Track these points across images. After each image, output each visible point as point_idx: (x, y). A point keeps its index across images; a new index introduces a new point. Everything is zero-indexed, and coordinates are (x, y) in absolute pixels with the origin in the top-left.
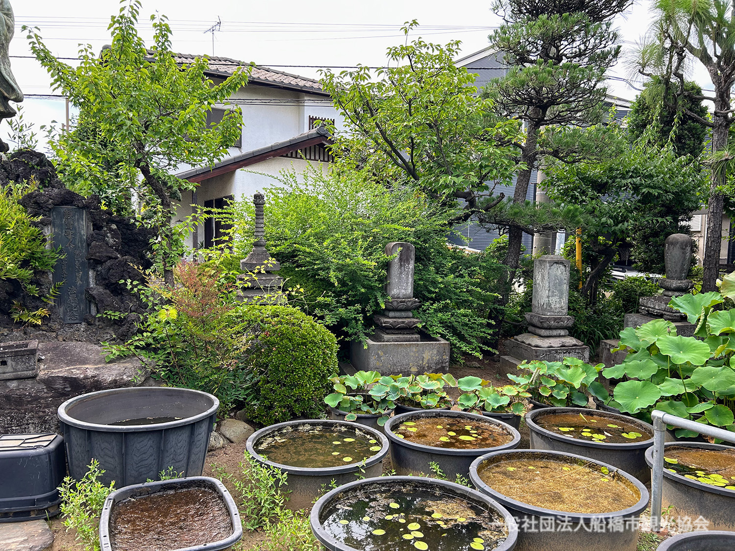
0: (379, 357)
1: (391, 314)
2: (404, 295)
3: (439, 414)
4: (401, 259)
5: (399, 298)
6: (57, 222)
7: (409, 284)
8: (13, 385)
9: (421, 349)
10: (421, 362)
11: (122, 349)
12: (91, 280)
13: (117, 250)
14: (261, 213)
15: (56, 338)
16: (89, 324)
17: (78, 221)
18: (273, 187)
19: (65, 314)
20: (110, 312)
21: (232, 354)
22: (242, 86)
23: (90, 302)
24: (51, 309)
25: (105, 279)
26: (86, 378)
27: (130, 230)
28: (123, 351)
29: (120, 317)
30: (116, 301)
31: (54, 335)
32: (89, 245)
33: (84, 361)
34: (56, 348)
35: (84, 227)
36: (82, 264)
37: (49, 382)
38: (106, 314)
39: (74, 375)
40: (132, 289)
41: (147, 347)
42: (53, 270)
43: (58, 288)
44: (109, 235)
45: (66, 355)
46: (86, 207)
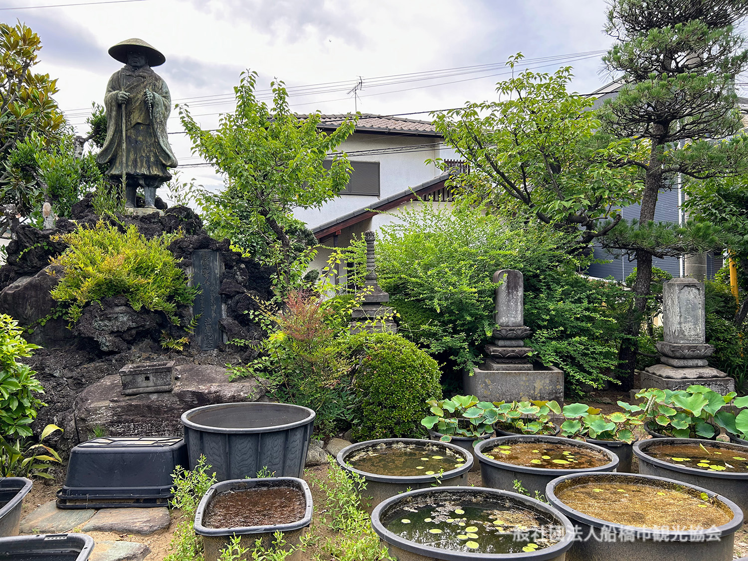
0: (487, 385)
1: (501, 343)
2: (514, 323)
3: (538, 439)
4: (508, 287)
5: (508, 326)
6: (197, 263)
7: (519, 312)
8: (154, 397)
9: (532, 378)
10: (532, 392)
11: (243, 370)
12: (223, 312)
13: (245, 286)
14: (372, 249)
15: (193, 361)
16: (221, 351)
17: (213, 262)
18: (393, 225)
19: (202, 341)
20: (237, 340)
21: (336, 375)
22: (350, 134)
23: (222, 331)
24: (191, 337)
25: (234, 311)
26: (210, 393)
27: (258, 269)
28: (244, 372)
29: (245, 344)
30: (243, 331)
31: (192, 359)
32: (221, 282)
33: (211, 380)
34: (191, 370)
35: (218, 267)
36: (216, 299)
37: (181, 396)
38: (234, 341)
39: (201, 390)
40: (254, 319)
41: (265, 370)
42: (192, 304)
43: (197, 320)
44: (238, 273)
45: (198, 375)
46: (218, 250)
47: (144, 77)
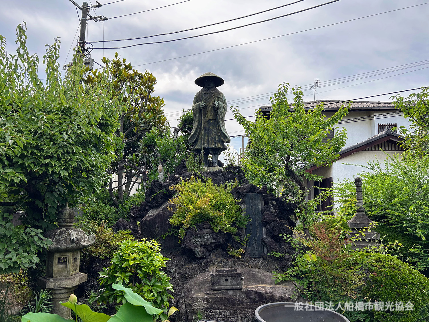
6: (248, 201)
8: (231, 293)
11: (284, 276)
12: (264, 233)
14: (360, 191)
15: (248, 266)
16: (264, 259)
17: (257, 201)
18: (364, 173)
19: (251, 251)
20: (275, 253)
23: (263, 245)
24: (245, 249)
25: (271, 233)
26: (266, 293)
28: (284, 278)
29: (280, 256)
30: (276, 245)
31: (247, 264)
32: (262, 213)
33: (263, 282)
34: (249, 272)
35: (260, 204)
36: (259, 224)
37: (248, 293)
38: (272, 253)
39: (260, 290)
41: (297, 277)
42: (246, 228)
43: (248, 237)
44: (272, 207)
45: (254, 277)
46: (261, 193)
47: (213, 93)
